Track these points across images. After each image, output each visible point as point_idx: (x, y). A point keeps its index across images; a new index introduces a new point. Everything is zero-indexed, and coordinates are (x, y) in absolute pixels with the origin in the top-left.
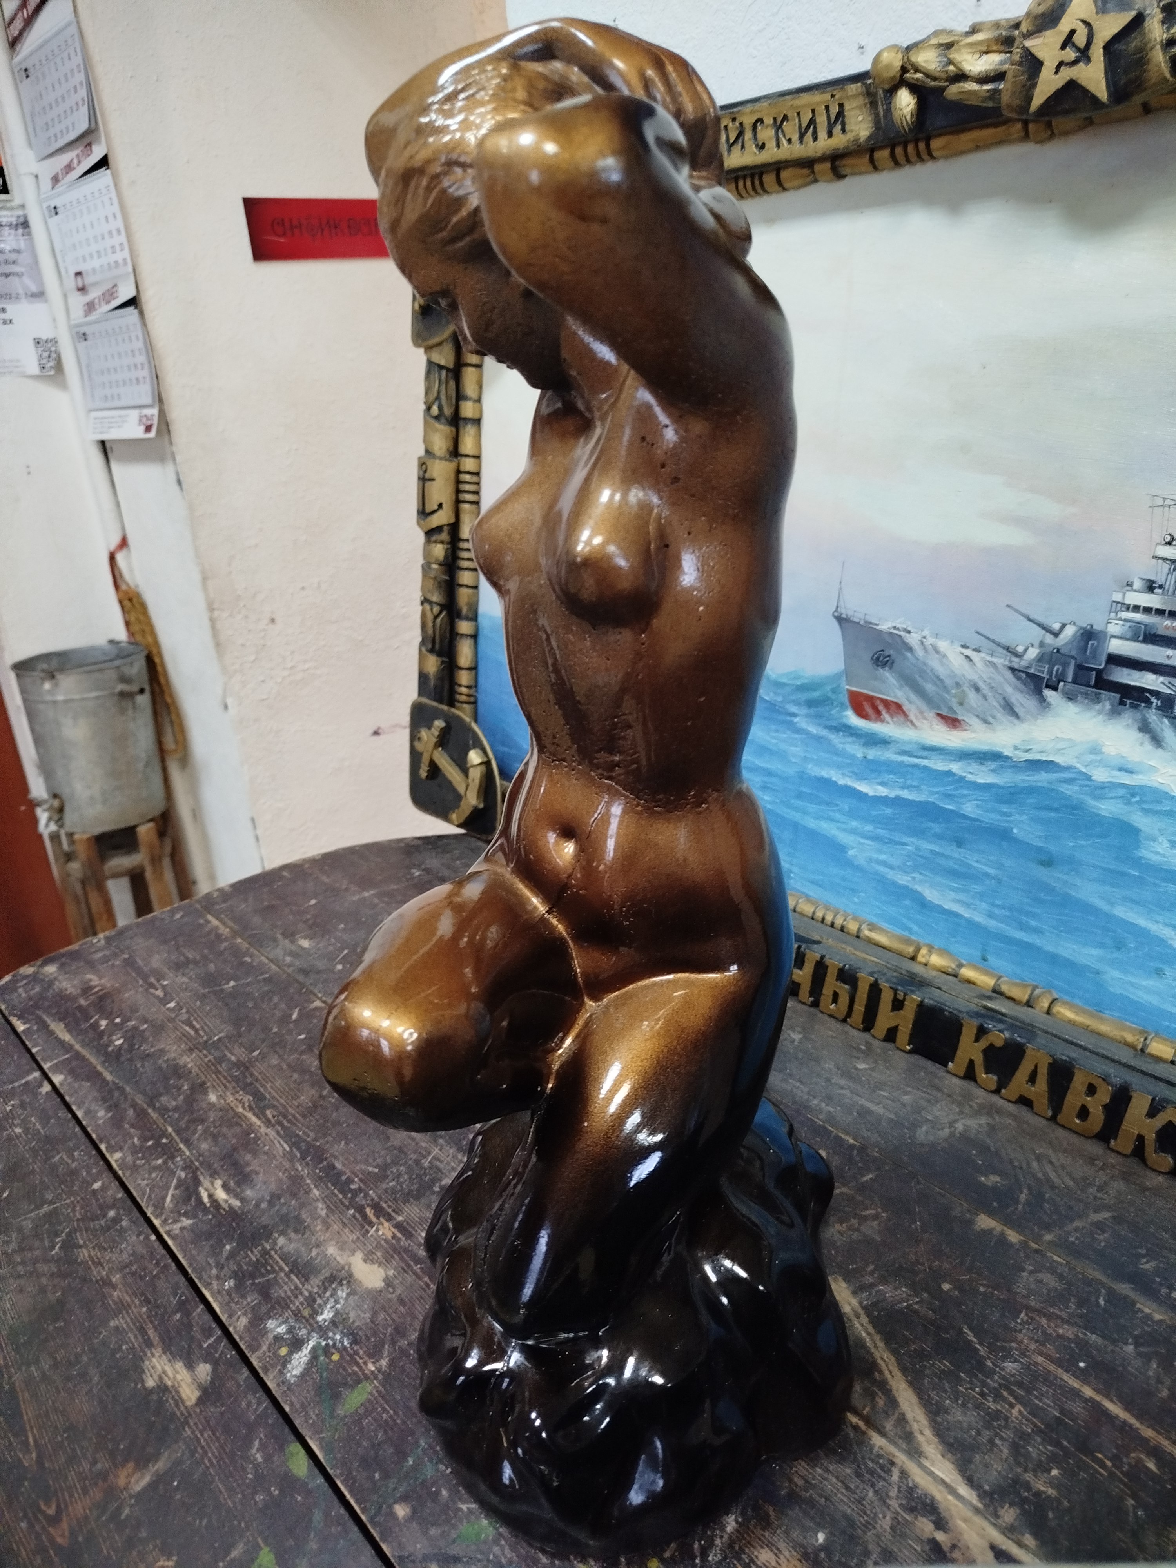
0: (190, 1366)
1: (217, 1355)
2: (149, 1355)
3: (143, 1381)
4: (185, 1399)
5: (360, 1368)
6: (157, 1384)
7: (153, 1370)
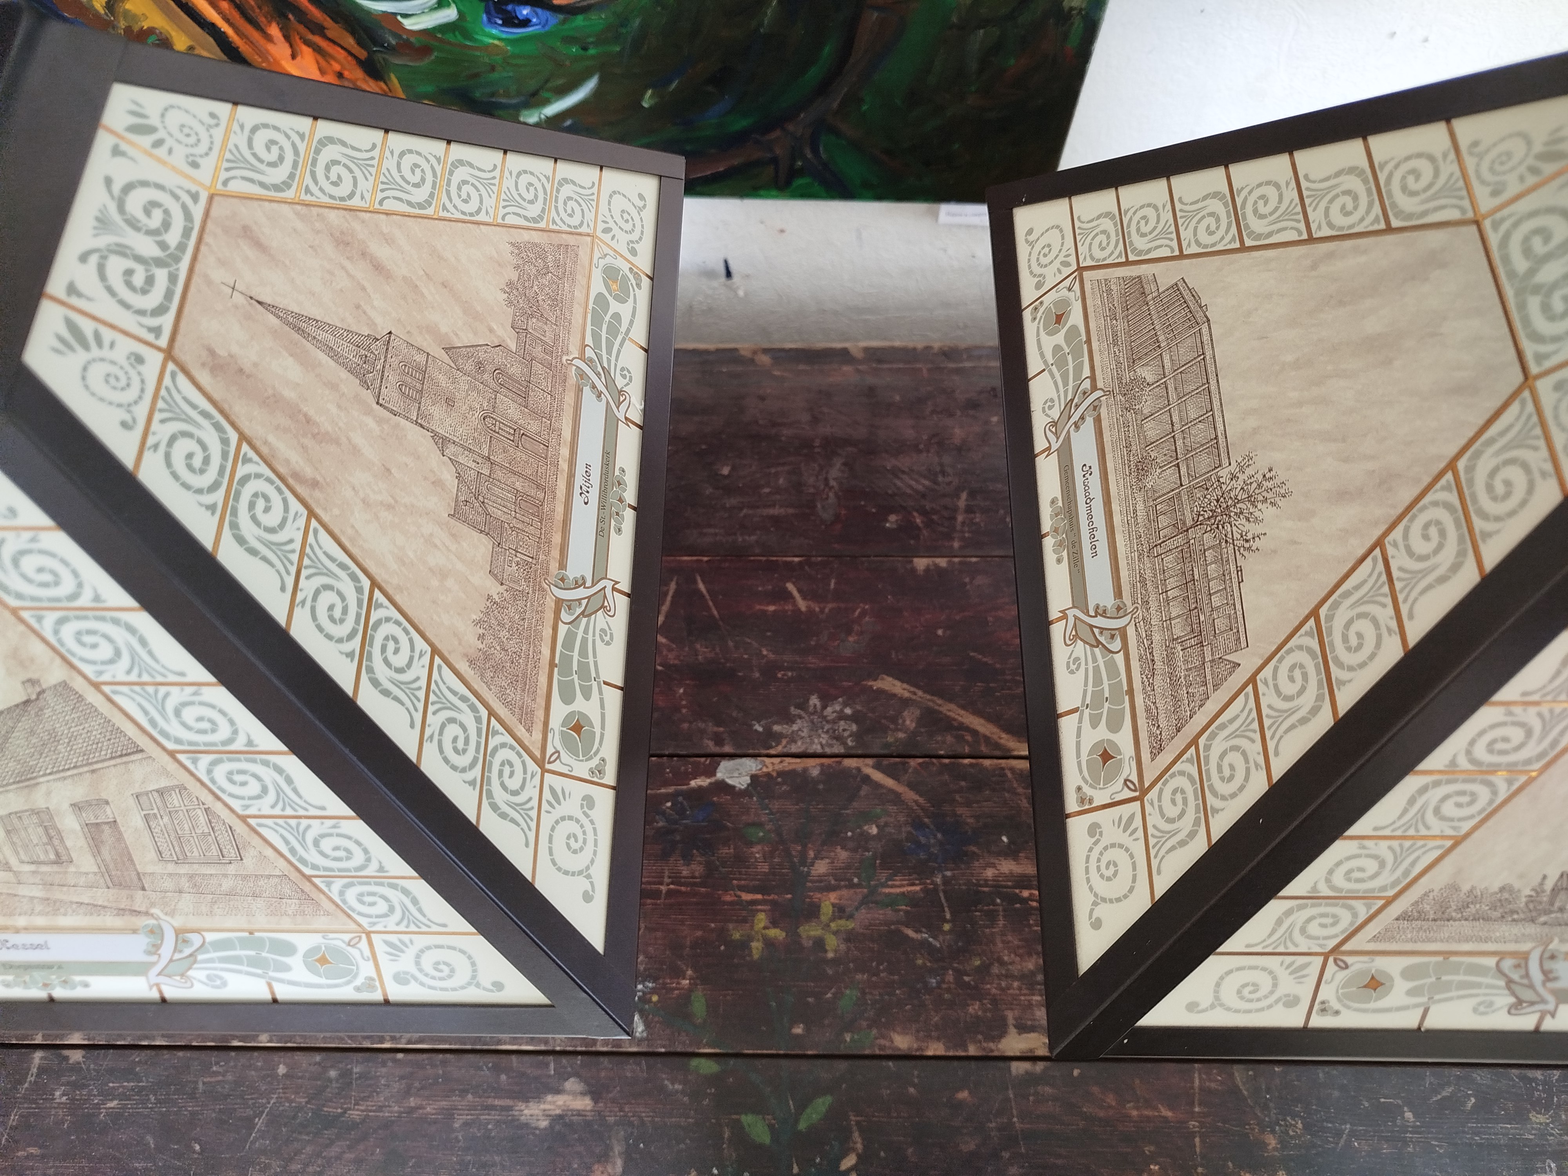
0: (558, 1091)
1: (569, 1069)
2: (516, 1113)
3: (536, 1128)
4: (582, 1108)
5: (678, 989)
6: (549, 1120)
7: (534, 1117)
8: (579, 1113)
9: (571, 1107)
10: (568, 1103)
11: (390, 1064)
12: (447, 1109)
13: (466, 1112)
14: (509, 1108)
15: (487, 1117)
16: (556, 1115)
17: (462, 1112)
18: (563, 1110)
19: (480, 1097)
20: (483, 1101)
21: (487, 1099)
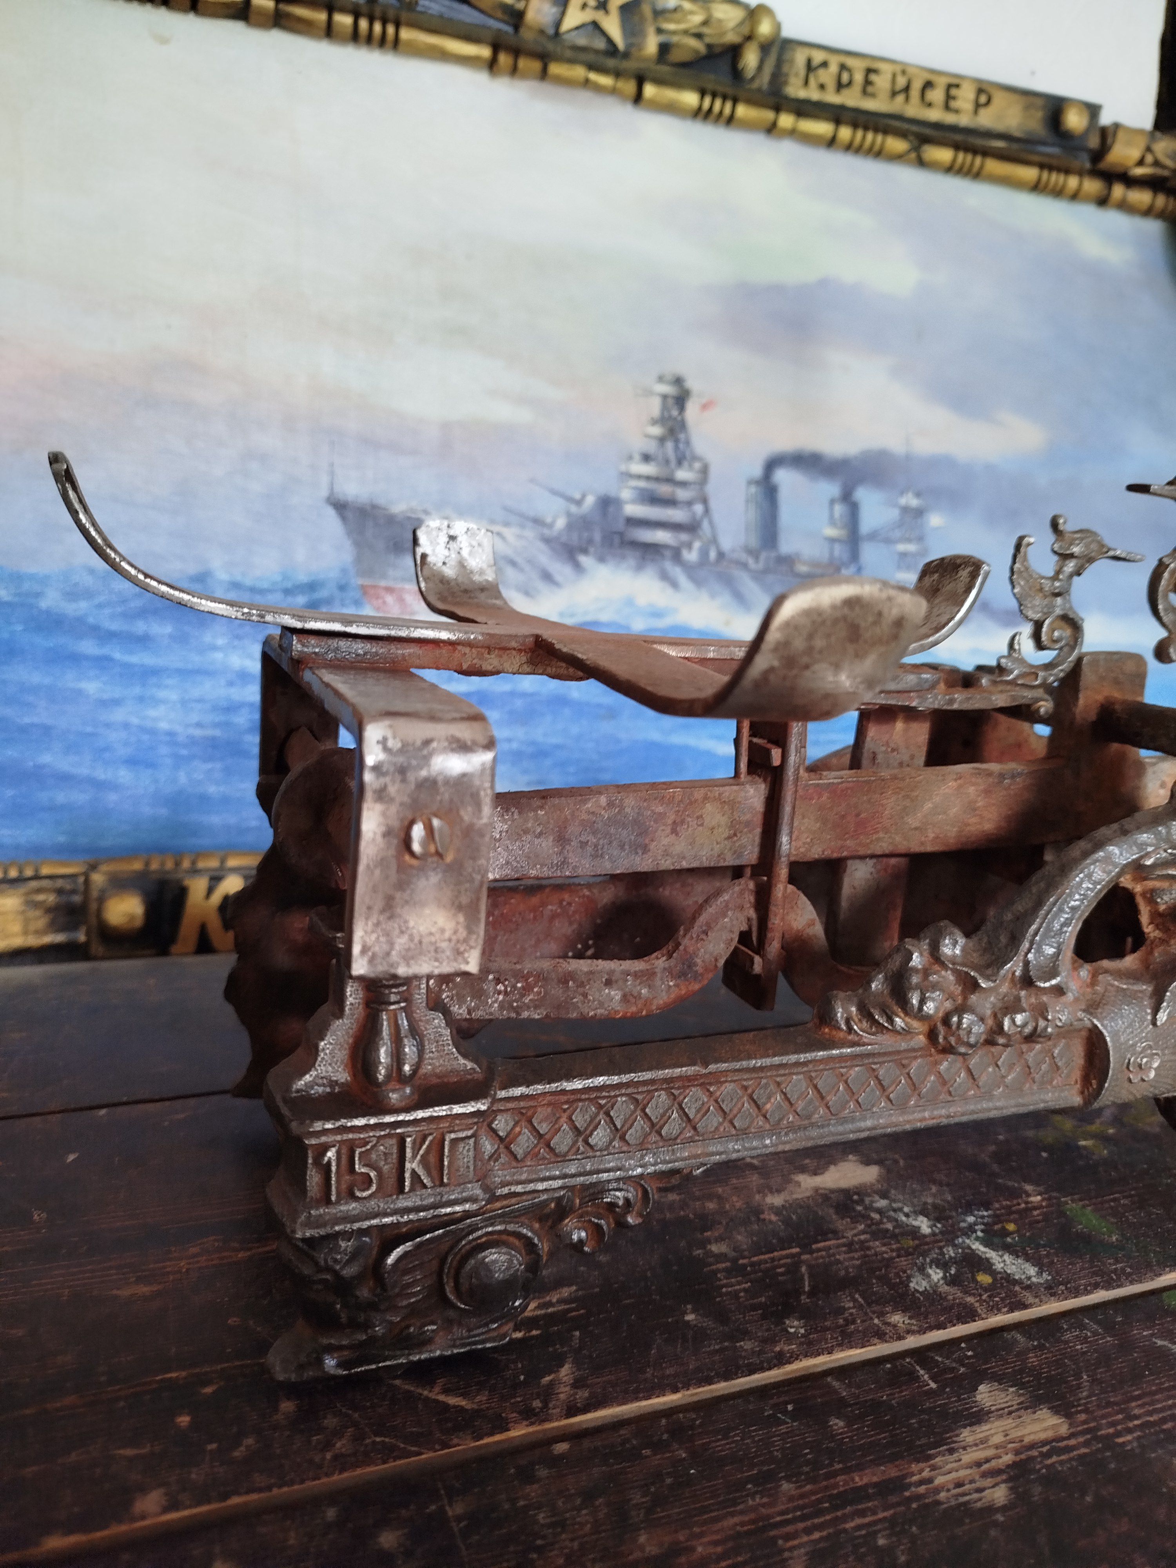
2: (922, 1489)
3: (990, 1509)
4: (1049, 1434)
5: (1035, 1208)
6: (1005, 1481)
7: (967, 1487)
8: (1053, 1446)
9: (1027, 1440)
10: (1014, 1434)
11: (542, 1472)
12: (748, 1533)
13: (801, 1525)
14: (897, 1485)
15: (859, 1521)
16: (1008, 1466)
17: (789, 1529)
18: (1017, 1452)
19: (814, 1480)
20: (826, 1488)
21: (832, 1481)
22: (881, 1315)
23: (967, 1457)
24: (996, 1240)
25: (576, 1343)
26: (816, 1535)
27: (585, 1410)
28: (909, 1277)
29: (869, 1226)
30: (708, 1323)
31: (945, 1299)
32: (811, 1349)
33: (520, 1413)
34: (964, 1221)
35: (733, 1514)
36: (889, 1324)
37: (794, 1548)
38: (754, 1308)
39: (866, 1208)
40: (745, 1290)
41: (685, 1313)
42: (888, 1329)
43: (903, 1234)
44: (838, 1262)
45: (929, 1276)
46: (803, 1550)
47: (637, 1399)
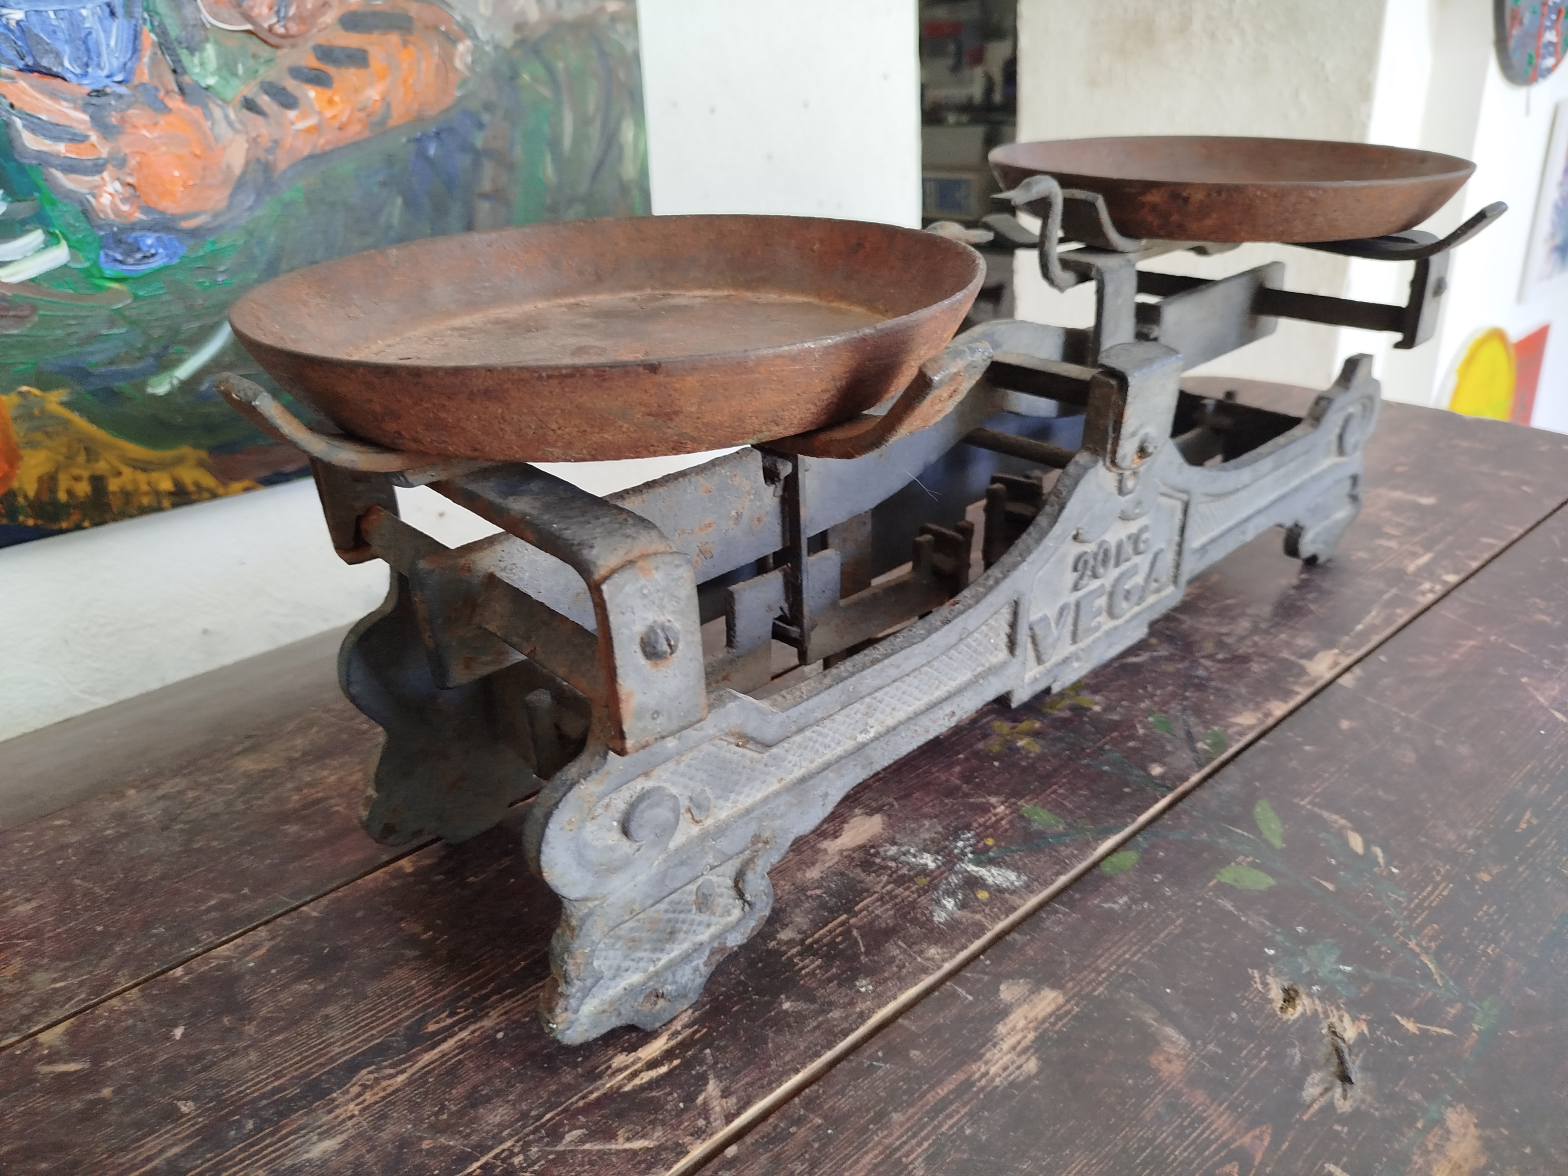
0: (1004, 1012)
1: (986, 978)
2: (983, 1082)
3: (1029, 1078)
4: (1053, 1006)
5: (1002, 819)
6: (1033, 1054)
7: (1011, 1068)
8: (1057, 1015)
9: (1040, 1017)
10: (1031, 1016)
12: (882, 1162)
13: (914, 1142)
14: (968, 1084)
15: (950, 1122)
16: (1033, 1042)
17: (906, 1148)
18: (1036, 1029)
19: (911, 1104)
20: (922, 1106)
21: (925, 1100)
22: (921, 952)
23: (1005, 1046)
24: (983, 858)
25: (710, 1060)
26: (926, 1145)
27: (738, 1114)
28: (931, 913)
29: (890, 876)
30: (801, 1006)
31: (961, 923)
32: (881, 1000)
33: (692, 1135)
34: (956, 847)
35: (867, 1153)
36: (928, 959)
37: (915, 1159)
38: (830, 980)
39: (883, 859)
40: (819, 967)
41: (781, 1004)
42: (928, 964)
43: (916, 875)
44: (878, 917)
45: (945, 907)
46: (920, 1159)
47: (772, 1090)
